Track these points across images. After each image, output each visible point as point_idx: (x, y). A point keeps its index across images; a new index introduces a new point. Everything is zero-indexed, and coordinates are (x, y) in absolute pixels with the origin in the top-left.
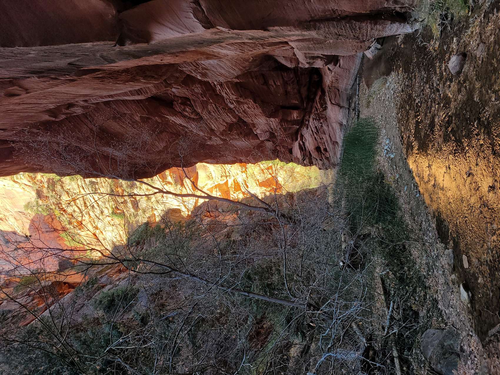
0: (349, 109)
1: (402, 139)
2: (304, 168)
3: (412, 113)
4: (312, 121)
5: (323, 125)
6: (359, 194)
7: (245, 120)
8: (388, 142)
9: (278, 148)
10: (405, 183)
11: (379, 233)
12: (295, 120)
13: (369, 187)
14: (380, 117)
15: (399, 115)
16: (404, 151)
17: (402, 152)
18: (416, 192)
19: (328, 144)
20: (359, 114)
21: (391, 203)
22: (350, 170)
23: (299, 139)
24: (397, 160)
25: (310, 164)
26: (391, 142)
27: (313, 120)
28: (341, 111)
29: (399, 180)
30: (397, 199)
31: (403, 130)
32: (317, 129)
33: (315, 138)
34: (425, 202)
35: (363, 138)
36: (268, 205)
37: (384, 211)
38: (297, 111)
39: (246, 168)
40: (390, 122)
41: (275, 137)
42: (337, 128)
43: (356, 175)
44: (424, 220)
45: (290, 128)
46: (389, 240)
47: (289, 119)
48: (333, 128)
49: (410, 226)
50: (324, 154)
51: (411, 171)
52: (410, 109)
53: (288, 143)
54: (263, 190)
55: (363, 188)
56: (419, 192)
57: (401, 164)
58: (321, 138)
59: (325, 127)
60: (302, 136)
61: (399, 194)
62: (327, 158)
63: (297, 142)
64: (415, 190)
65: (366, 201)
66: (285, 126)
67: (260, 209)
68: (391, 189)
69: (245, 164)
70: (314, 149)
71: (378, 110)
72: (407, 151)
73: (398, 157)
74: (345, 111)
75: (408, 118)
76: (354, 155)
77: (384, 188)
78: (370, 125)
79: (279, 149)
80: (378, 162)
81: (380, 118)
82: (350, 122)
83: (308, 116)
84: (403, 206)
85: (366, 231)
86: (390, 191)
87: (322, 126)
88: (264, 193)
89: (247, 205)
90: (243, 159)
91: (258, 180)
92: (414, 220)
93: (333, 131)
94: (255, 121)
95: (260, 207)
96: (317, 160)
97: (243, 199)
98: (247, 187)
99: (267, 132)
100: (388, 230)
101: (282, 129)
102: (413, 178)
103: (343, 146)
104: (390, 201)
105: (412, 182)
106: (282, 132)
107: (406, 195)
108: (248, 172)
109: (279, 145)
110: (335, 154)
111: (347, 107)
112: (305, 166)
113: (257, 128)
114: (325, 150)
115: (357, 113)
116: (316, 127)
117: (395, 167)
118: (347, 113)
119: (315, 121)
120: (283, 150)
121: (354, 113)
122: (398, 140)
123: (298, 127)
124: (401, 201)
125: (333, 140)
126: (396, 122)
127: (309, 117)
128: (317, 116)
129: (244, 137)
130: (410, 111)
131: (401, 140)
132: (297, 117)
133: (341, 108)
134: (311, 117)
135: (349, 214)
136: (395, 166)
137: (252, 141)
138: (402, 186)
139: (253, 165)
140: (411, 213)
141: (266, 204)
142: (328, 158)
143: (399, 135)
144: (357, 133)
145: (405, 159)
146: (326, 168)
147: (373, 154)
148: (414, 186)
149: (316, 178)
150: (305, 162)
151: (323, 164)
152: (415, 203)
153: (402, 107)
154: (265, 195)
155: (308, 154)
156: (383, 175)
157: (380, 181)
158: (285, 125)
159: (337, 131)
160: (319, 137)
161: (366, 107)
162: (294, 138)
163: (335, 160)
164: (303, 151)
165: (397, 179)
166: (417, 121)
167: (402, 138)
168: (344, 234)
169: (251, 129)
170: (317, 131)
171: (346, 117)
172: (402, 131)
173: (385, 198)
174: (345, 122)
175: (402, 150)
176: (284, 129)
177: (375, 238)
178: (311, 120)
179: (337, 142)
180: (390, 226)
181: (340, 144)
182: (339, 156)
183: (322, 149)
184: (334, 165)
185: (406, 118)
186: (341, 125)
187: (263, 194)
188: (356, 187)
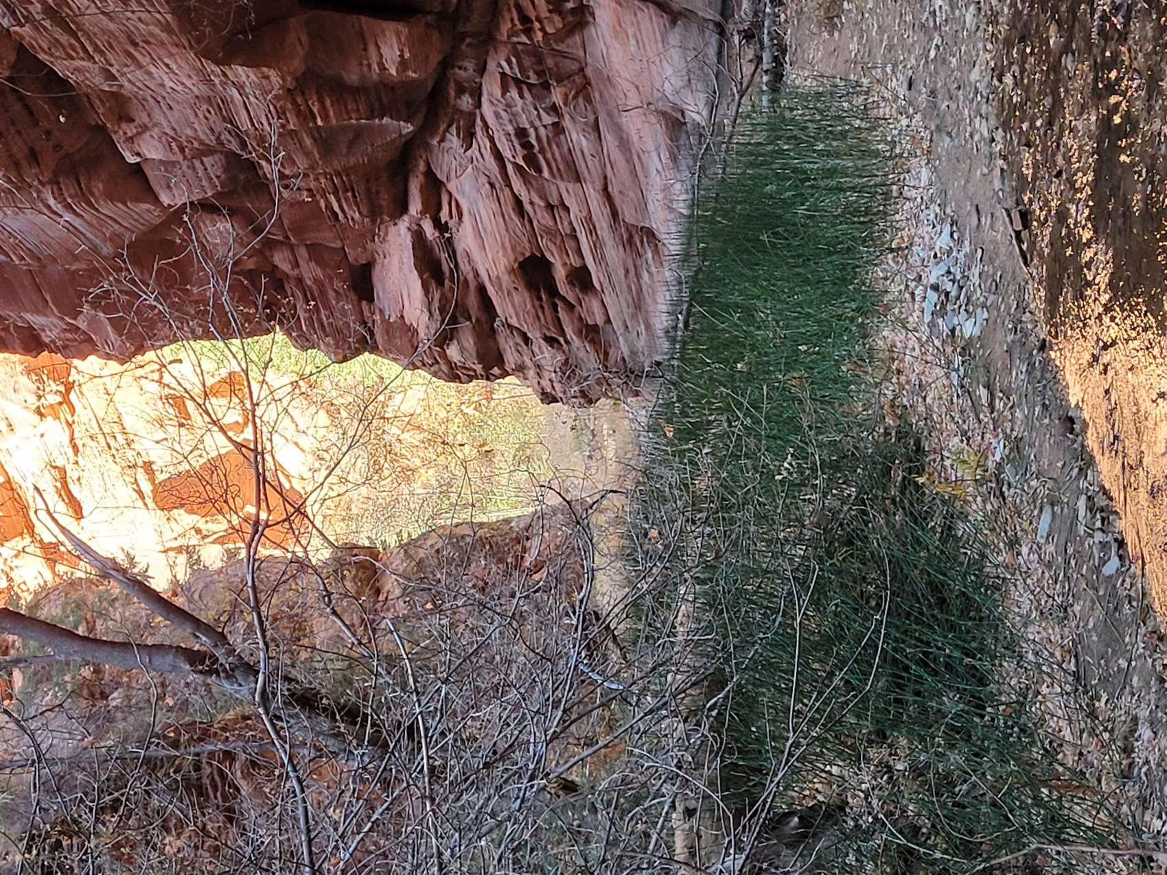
0: (721, 31)
1: (1026, 224)
2: (450, 389)
3: (1078, 70)
4: (498, 92)
5: (567, 123)
6: (775, 557)
7: (61, 68)
8: (943, 241)
9: (281, 260)
10: (1042, 492)
11: (895, 797)
12: (386, 85)
13: (835, 513)
14: (898, 84)
15: (1008, 79)
16: (1037, 299)
17: (1022, 307)
18: (1104, 546)
19: (597, 245)
20: (778, 62)
21: (964, 613)
22: (728, 409)
23: (415, 206)
24: (999, 350)
25: (487, 368)
26: (960, 242)
27: (505, 90)
28: (675, 37)
29: (1008, 473)
30: (997, 588)
31: (1028, 172)
32: (527, 145)
33: (518, 203)
34: (1149, 607)
35: (801, 210)
36: (207, 629)
37: (926, 665)
38: (404, 29)
39: (69, 387)
40: (957, 123)
41: (260, 186)
42: (650, 146)
43: (758, 437)
44: (1144, 713)
45: (359, 134)
46: (949, 839)
47: (352, 77)
48: (624, 144)
49: (1068, 750)
50: (570, 307)
51: (1071, 420)
52: (1066, 49)
53: (345, 228)
54: (178, 529)
55: (800, 520)
56: (1121, 544)
57: (1019, 375)
58: (554, 200)
59: (578, 138)
60: (434, 188)
61: (1004, 557)
62: (591, 333)
63: (404, 223)
64: (1099, 536)
65: (815, 603)
66: (325, 117)
67: (158, 660)
68: (961, 528)
69: (58, 357)
70: (512, 271)
71: (890, 48)
72: (1052, 301)
73: (999, 335)
74: (694, 39)
75: (1057, 105)
76: (749, 314)
77: (921, 519)
78: (843, 135)
79: (285, 267)
80: (891, 363)
81: (902, 91)
82: (726, 114)
83: (470, 65)
84: (1032, 632)
85: (817, 791)
86: (957, 539)
87: (558, 129)
88: (189, 551)
89: (71, 635)
90: (49, 324)
91: (148, 467)
92: (1093, 715)
93: (629, 161)
94: (130, 80)
95: (158, 647)
96: (527, 340)
97: (44, 594)
98: (77, 509)
99: (209, 151)
100: (947, 782)
101: (308, 142)
102: (1087, 462)
103: (686, 257)
104: (956, 604)
105: (1083, 484)
106: (307, 154)
107: (1049, 565)
108: (82, 415)
109: (286, 243)
110: (638, 304)
111: (712, 15)
112: (454, 377)
113: (145, 128)
114: (581, 278)
115: (766, 57)
116: (521, 133)
117: (983, 393)
118: (712, 52)
119: (514, 93)
120: (310, 271)
121: (750, 54)
122: (1000, 231)
123: (408, 128)
124: (1020, 600)
125: (629, 215)
126: (993, 122)
127: (482, 70)
128: (527, 62)
129: (55, 182)
130: (1068, 62)
131: (1018, 233)
132: (403, 65)
133: (674, 22)
134: (491, 66)
135: (717, 681)
136: (988, 386)
137: (106, 208)
138: (1026, 508)
139: (114, 366)
140: (1076, 676)
141: (196, 623)
142: (594, 328)
143: (1010, 203)
144: (766, 180)
145: (1043, 347)
146: (583, 394)
147: (858, 309)
148: (1091, 508)
149: (523, 457)
150: (453, 352)
151: (569, 369)
152: (1099, 612)
153: (1022, 33)
154: (194, 561)
155: (472, 301)
156: (918, 443)
157: (898, 475)
158: (328, 115)
159: (654, 163)
160: (543, 196)
161: (820, 24)
162: (385, 199)
163: (641, 344)
164: (441, 283)
165: (999, 466)
166: (1105, 122)
167: (1025, 217)
168: (689, 813)
169: (101, 129)
170: (531, 159)
171: (705, 79)
172: (1022, 177)
173: (930, 583)
174: (696, 111)
175: (1022, 289)
176: (316, 134)
177: (868, 834)
178: (491, 87)
179: (650, 234)
180: (956, 758)
181: (672, 245)
182: (661, 321)
183: (560, 273)
184: (632, 376)
185: (1048, 101)
186: (675, 123)
187: (182, 558)
188: (761, 518)
